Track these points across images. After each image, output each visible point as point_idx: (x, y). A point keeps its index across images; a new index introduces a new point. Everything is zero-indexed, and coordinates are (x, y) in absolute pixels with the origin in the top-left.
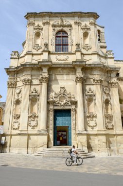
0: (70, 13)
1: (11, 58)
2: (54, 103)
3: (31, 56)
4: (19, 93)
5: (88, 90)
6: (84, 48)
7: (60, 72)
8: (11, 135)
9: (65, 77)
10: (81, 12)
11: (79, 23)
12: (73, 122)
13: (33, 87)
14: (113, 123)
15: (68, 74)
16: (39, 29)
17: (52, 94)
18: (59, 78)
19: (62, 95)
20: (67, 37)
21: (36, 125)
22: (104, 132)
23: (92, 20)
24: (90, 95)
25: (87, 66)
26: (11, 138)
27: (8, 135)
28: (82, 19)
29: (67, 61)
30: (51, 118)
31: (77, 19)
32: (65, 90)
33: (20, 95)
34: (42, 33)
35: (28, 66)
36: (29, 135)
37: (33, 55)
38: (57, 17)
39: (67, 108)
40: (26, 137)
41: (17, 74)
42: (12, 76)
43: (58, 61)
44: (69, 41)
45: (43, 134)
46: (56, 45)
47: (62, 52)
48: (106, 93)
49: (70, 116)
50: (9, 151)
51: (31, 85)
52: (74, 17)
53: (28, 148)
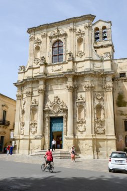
0: (65, 21)
1: (19, 73)
2: (49, 112)
3: (31, 70)
4: (24, 104)
5: (79, 97)
6: (77, 56)
7: (55, 83)
8: (20, 140)
9: (59, 87)
10: (75, 18)
11: (74, 29)
12: (65, 128)
13: (33, 98)
14: (105, 128)
15: (62, 83)
16: (38, 43)
17: (48, 104)
18: (54, 88)
19: (56, 104)
20: (62, 46)
21: (36, 131)
22: (91, 137)
23: (86, 23)
24: (81, 102)
25: (78, 74)
26: (19, 142)
27: (17, 140)
28: (77, 24)
29: (61, 71)
30: (47, 124)
31: (71, 26)
32: (59, 99)
33: (25, 106)
34: (41, 46)
35: (28, 80)
36: (30, 140)
37: (33, 69)
38: (54, 27)
39: (60, 115)
40: (28, 141)
41: (23, 87)
42: (20, 89)
43: (54, 72)
44: (64, 50)
45: (38, 139)
46: (52, 56)
47: (57, 63)
48: (98, 99)
49: (62, 122)
50: (18, 153)
51: (32, 97)
52: (69, 23)
53: (29, 150)
